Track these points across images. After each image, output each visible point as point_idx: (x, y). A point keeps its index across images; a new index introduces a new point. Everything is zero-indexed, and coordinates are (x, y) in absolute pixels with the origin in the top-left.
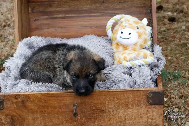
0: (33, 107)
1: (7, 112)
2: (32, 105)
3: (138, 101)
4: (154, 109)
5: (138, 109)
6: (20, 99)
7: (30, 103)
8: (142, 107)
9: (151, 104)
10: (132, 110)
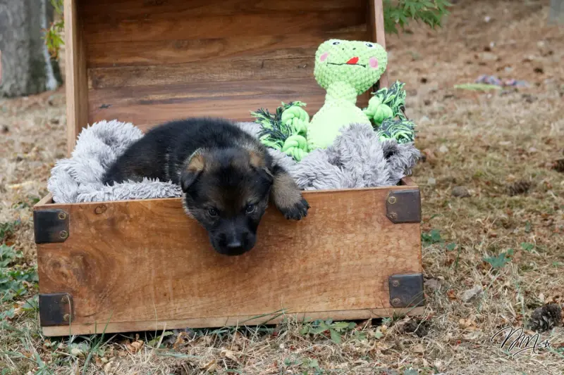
0: (134, 234)
1: (75, 246)
2: (133, 228)
3: (366, 214)
4: (401, 233)
5: (366, 234)
6: (105, 216)
7: (128, 223)
8: (375, 227)
9: (395, 222)
10: (354, 235)
